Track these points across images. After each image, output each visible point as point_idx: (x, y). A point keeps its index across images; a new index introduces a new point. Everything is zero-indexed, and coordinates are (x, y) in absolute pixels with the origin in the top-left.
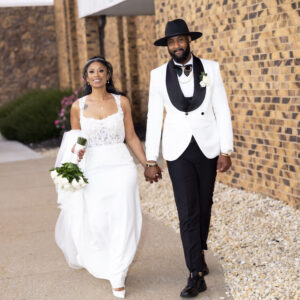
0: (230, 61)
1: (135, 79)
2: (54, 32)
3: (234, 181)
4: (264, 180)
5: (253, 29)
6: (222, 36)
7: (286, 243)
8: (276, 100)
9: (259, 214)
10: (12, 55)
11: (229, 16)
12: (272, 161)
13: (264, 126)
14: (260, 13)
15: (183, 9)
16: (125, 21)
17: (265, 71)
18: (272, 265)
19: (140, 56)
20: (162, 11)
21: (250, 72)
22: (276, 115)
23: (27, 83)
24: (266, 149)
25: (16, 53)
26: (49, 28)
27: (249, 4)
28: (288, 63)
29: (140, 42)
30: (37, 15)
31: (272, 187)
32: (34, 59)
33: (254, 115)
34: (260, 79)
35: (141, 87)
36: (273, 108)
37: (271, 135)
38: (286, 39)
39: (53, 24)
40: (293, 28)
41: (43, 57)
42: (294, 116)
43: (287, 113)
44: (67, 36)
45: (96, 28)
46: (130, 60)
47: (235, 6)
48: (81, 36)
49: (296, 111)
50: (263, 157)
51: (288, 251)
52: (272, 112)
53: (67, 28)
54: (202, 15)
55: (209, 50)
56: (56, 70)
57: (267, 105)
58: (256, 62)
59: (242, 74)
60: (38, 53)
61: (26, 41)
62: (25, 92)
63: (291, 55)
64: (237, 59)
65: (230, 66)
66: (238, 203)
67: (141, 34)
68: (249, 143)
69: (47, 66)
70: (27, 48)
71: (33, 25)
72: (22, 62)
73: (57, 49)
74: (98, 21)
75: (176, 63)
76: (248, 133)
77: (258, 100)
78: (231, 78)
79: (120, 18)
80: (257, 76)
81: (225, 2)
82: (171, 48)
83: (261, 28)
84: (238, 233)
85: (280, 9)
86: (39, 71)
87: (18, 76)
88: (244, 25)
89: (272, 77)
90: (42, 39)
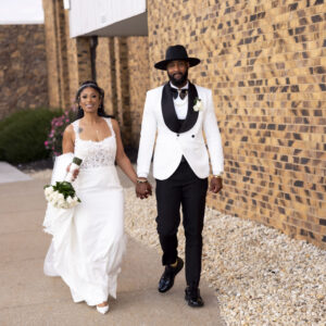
0: (225, 85)
1: (127, 101)
2: (45, 50)
3: (228, 207)
4: (259, 208)
5: (249, 55)
6: (217, 60)
7: (282, 274)
8: (272, 126)
9: (254, 242)
10: (1, 74)
11: (224, 40)
12: (267, 188)
13: (259, 152)
14: (256, 38)
15: (177, 31)
16: (116, 41)
17: (261, 97)
18: (269, 298)
19: (132, 77)
20: (155, 33)
21: (245, 97)
22: (272, 142)
23: (16, 101)
24: (261, 176)
25: (5, 71)
26: (39, 46)
27: (245, 29)
28: (284, 89)
29: (131, 63)
30: (27, 33)
31: (267, 215)
32: (24, 77)
33: (249, 141)
34: (255, 105)
35: (133, 108)
36: (268, 135)
37: (267, 162)
38: (283, 66)
39: (44, 42)
40: (290, 55)
41: (33, 76)
42: (290, 144)
43: (283, 140)
44: (57, 56)
45: (88, 49)
46: (122, 81)
47: (231, 30)
48: (72, 56)
49: (292, 139)
50: (257, 184)
51: (284, 283)
52: (268, 139)
53: (57, 47)
54: (196, 39)
55: (204, 74)
56: (46, 90)
57: (263, 131)
58: (252, 88)
59: (237, 100)
60: (28, 71)
61: (16, 60)
62: (13, 110)
63: (288, 81)
64: (232, 84)
65: (224, 91)
66: (233, 231)
67: (133, 55)
68: (244, 169)
69: (37, 85)
70: (17, 67)
71: (23, 44)
72: (11, 80)
73: (47, 68)
74: (89, 41)
75: (172, 86)
76: (243, 160)
77: (253, 126)
78: (225, 103)
79: (112, 38)
80: (252, 102)
81: (221, 26)
82: (170, 71)
83: (257, 53)
84: (233, 263)
85: (276, 35)
86: (29, 89)
87: (7, 95)
88: (239, 49)
89: (268, 103)
90: (32, 58)
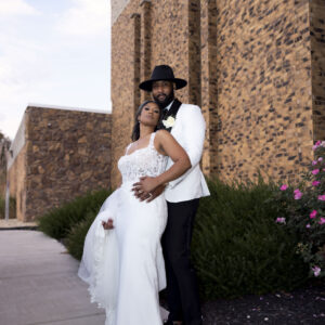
2: (110, 139)
10: (67, 157)
23: (79, 185)
25: (71, 155)
26: (106, 135)
30: (95, 121)
32: (88, 162)
39: (110, 131)
41: (98, 162)
56: (109, 176)
60: (93, 157)
61: (82, 145)
62: (76, 194)
69: (100, 171)
70: (83, 152)
71: (91, 131)
72: (76, 165)
86: (92, 175)
87: (71, 178)
90: (98, 144)
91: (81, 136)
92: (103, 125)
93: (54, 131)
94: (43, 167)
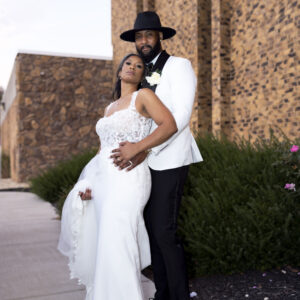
2: (111, 89)
10: (63, 110)
23: (77, 142)
25: (68, 108)
26: (106, 84)
30: (94, 69)
32: (87, 116)
41: (97, 116)
60: (92, 110)
61: (80, 97)
62: (75, 152)
70: (80, 104)
71: (88, 80)
72: (73, 119)
86: (91, 130)
90: (98, 96)
91: (78, 87)
92: (103, 73)
93: (48, 81)
94: (37, 122)
